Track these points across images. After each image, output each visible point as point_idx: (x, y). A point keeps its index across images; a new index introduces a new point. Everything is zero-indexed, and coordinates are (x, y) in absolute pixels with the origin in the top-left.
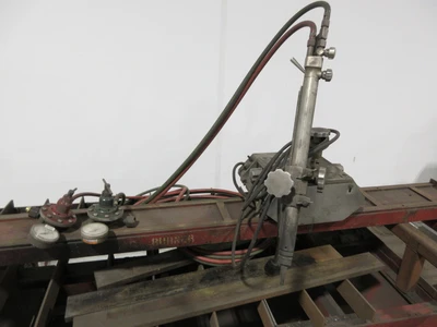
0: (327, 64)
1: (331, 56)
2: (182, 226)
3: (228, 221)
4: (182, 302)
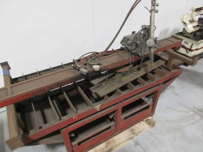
0: (157, 8)
1: (158, 6)
2: (115, 61)
3: (126, 58)
4: (120, 82)
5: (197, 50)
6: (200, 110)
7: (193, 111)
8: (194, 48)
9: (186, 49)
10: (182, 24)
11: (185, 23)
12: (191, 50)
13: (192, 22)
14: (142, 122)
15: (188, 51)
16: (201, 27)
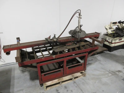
1: (81, 16)
3: (70, 38)
5: (115, 43)
6: (112, 72)
7: (109, 72)
8: (113, 42)
9: (109, 42)
10: (105, 29)
11: (106, 29)
12: (111, 43)
13: (110, 28)
14: (79, 73)
15: (110, 43)
16: (116, 31)
